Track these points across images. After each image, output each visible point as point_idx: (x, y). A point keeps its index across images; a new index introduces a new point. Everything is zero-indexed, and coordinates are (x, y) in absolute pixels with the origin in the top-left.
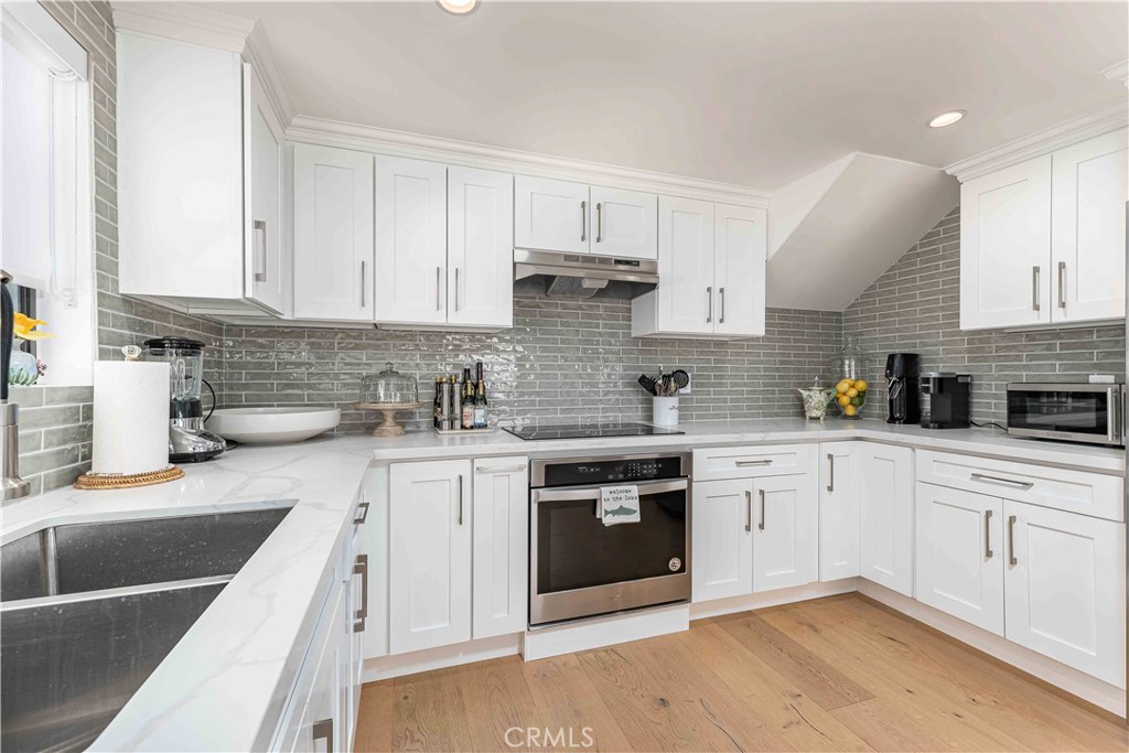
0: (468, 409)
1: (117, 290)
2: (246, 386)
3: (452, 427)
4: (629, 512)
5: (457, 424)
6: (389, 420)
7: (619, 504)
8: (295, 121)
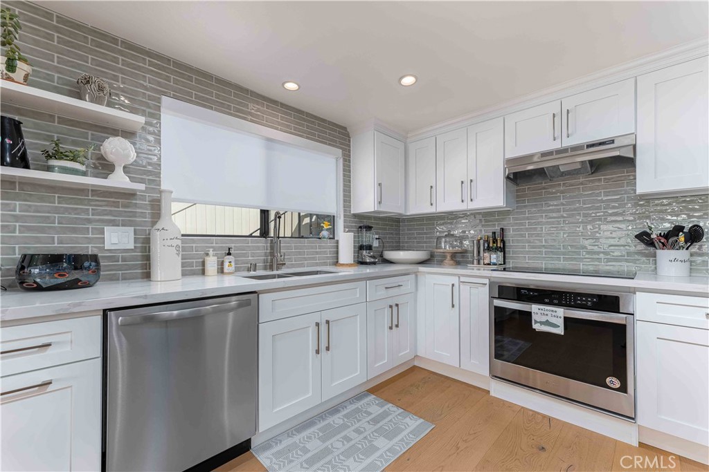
0: (487, 255)
1: (350, 212)
2: (407, 242)
3: (479, 263)
4: (555, 326)
5: (482, 262)
6: (449, 258)
7: (549, 319)
8: (409, 135)
